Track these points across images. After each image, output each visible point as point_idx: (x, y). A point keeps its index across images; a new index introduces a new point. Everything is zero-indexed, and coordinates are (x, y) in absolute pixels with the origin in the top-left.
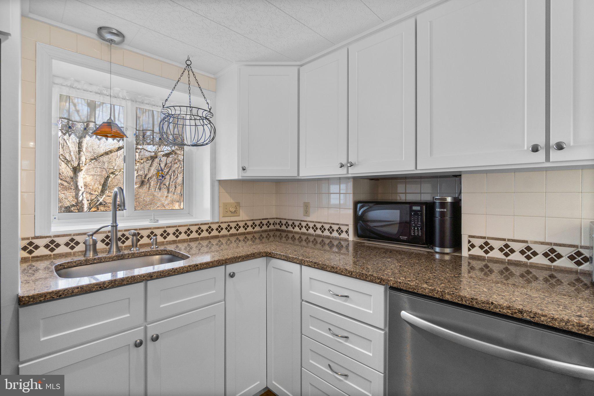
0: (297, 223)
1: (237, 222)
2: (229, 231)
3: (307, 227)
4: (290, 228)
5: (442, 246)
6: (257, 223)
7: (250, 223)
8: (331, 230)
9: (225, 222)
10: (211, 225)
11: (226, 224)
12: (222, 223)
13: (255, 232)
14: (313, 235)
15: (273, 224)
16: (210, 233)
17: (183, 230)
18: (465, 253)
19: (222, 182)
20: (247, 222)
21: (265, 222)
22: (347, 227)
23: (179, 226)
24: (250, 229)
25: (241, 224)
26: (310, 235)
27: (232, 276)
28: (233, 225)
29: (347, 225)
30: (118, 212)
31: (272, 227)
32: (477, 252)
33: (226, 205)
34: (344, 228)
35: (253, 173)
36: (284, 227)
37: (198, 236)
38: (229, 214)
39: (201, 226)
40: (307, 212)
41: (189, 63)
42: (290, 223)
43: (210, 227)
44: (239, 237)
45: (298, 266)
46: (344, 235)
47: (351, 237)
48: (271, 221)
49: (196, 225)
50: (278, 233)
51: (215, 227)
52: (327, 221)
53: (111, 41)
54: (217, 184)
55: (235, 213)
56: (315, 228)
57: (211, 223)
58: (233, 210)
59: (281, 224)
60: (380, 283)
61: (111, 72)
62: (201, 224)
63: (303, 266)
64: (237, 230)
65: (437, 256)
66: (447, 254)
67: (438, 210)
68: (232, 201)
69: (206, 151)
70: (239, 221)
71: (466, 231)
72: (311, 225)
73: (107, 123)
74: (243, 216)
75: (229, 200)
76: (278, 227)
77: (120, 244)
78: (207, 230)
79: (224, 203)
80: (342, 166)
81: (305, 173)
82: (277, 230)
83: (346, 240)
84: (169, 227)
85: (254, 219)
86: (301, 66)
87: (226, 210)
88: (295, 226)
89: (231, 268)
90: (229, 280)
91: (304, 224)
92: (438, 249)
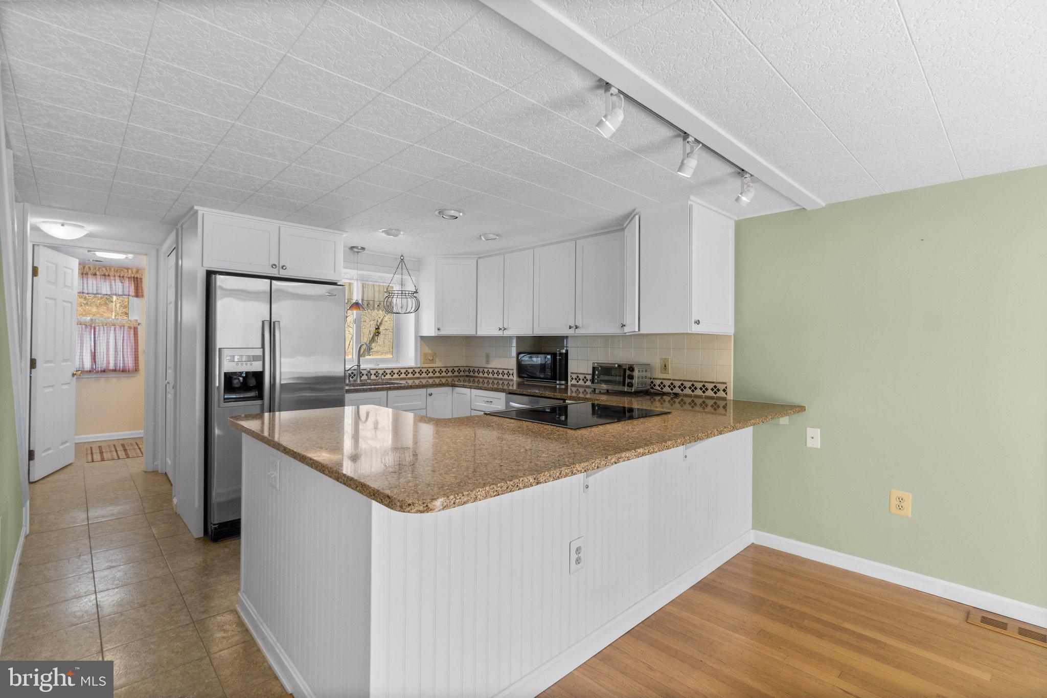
0: (481, 370)
1: (433, 367)
2: (427, 374)
3: (488, 373)
4: (476, 374)
5: (560, 380)
6: (450, 369)
7: (444, 370)
8: (503, 374)
9: (425, 368)
10: (415, 369)
11: (426, 369)
12: (422, 368)
13: (448, 377)
14: (492, 378)
15: (464, 371)
16: (414, 375)
17: (396, 371)
18: (569, 383)
19: (422, 337)
20: (441, 368)
21: (456, 369)
22: (513, 371)
23: (394, 369)
24: (444, 374)
25: (437, 370)
26: (490, 378)
27: (431, 395)
28: (431, 370)
29: (513, 370)
30: (361, 358)
31: (462, 373)
32: (574, 382)
33: (425, 355)
34: (511, 372)
35: (446, 332)
36: (472, 374)
37: (406, 377)
38: (428, 361)
39: (408, 370)
40: (488, 362)
41: (402, 258)
42: (476, 370)
43: (414, 371)
44: (435, 379)
45: (469, 389)
46: (511, 377)
47: (515, 378)
48: (462, 369)
49: (404, 368)
50: (467, 379)
51: (417, 371)
52: (501, 368)
53: (358, 252)
54: (419, 339)
55: (432, 361)
56: (493, 373)
57: (415, 368)
58: (431, 358)
59: (469, 371)
60: (503, 392)
61: (357, 270)
62: (408, 368)
63: (472, 390)
64: (434, 374)
65: (558, 386)
66: (563, 384)
67: (558, 357)
68: (430, 352)
69: (412, 317)
70: (435, 367)
71: (570, 370)
72: (491, 371)
73: (356, 303)
74: (438, 364)
75: (428, 350)
76: (467, 373)
77: (351, 379)
78: (412, 373)
79: (424, 353)
80: (500, 329)
81: (482, 332)
82: (467, 376)
83: (512, 380)
84: (387, 369)
85: (447, 366)
86: (480, 258)
87: (426, 358)
88: (480, 372)
89: (430, 390)
90: (429, 398)
91: (486, 370)
92: (558, 382)
